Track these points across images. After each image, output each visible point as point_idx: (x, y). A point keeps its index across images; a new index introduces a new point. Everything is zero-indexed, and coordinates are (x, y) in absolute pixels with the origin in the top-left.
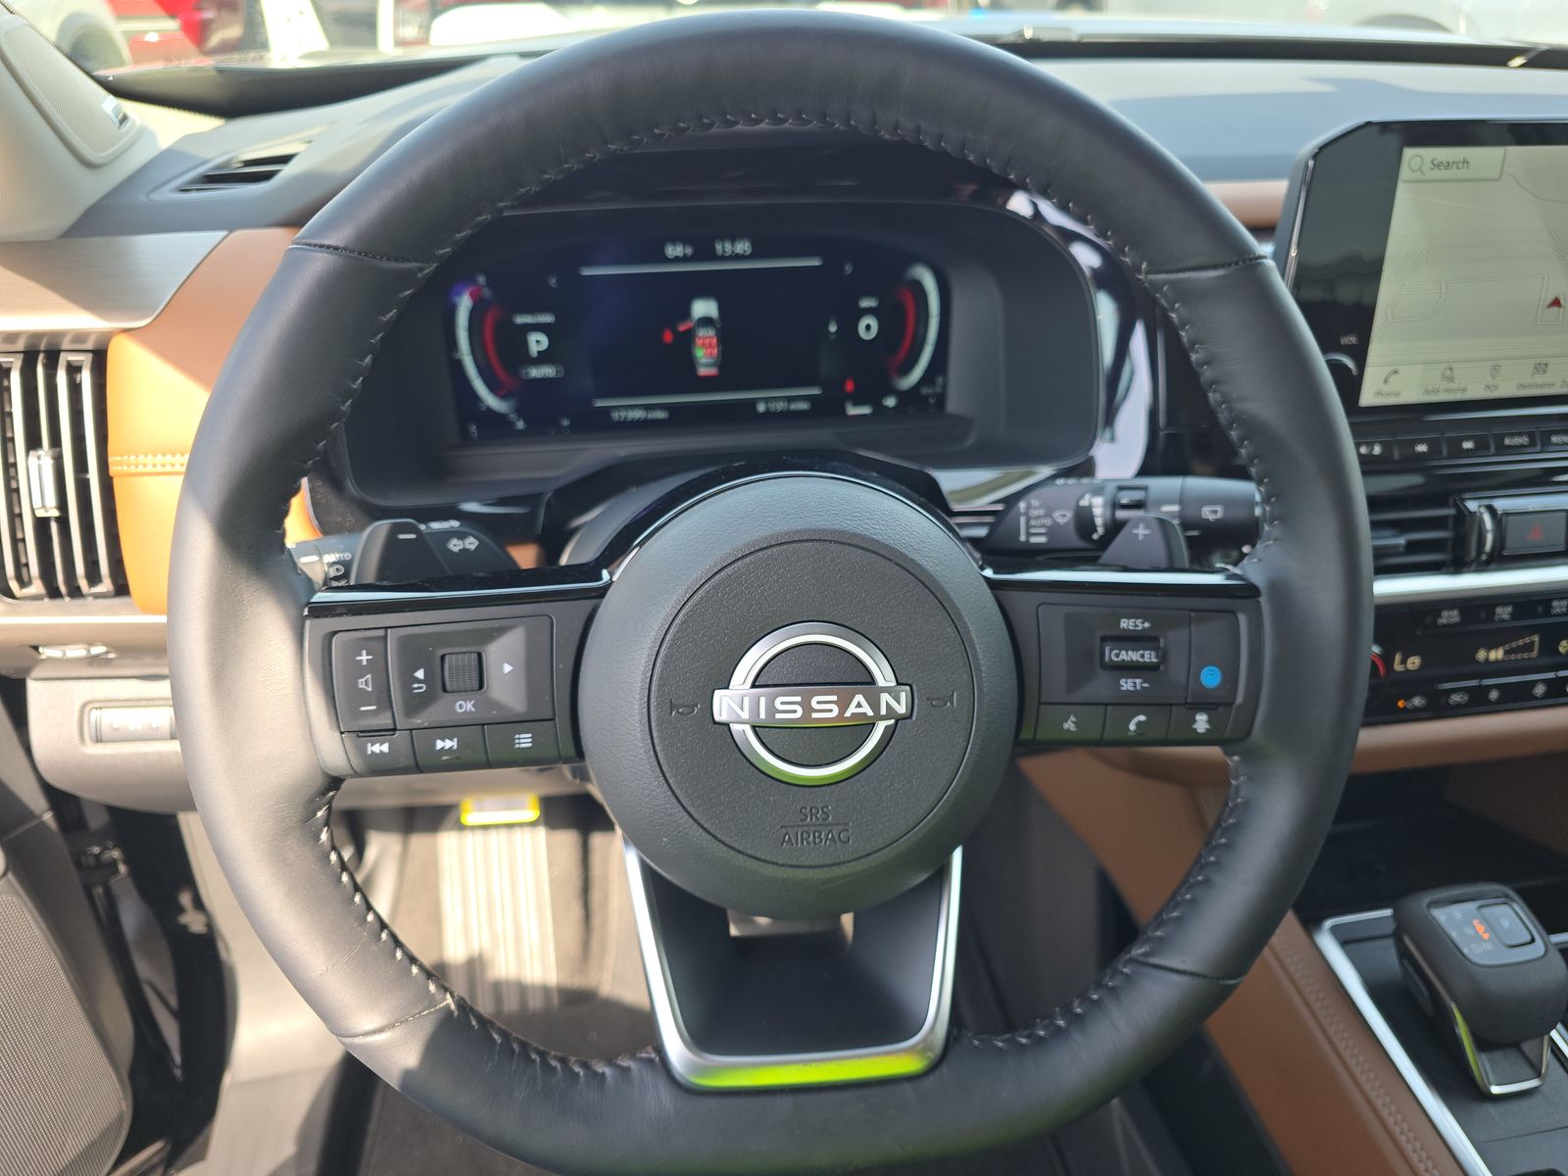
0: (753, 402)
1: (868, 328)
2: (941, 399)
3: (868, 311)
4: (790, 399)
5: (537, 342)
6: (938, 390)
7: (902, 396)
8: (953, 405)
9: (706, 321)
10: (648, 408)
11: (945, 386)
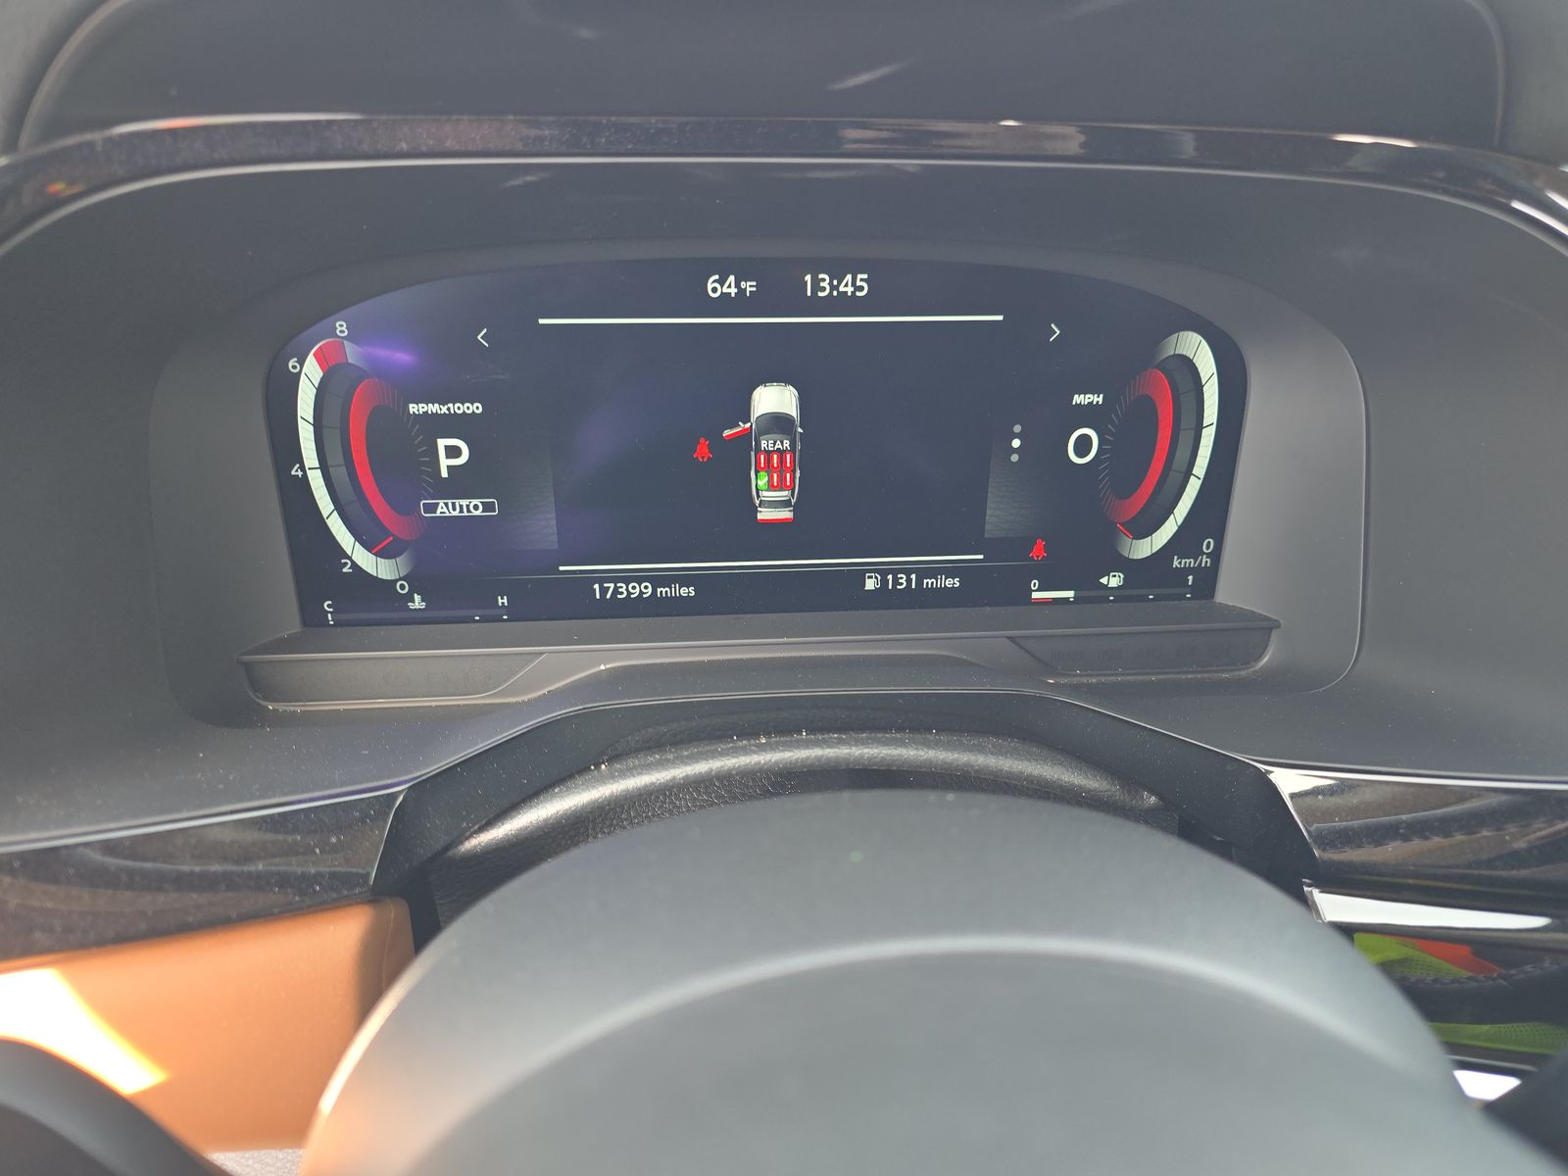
0: (859, 576)
1: (1085, 444)
2: (1208, 580)
3: (1087, 415)
4: (924, 572)
5: (451, 454)
6: (1205, 561)
7: (1135, 570)
8: (1228, 593)
9: (778, 423)
10: (657, 580)
11: (1216, 556)
